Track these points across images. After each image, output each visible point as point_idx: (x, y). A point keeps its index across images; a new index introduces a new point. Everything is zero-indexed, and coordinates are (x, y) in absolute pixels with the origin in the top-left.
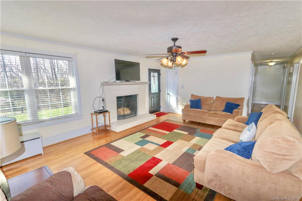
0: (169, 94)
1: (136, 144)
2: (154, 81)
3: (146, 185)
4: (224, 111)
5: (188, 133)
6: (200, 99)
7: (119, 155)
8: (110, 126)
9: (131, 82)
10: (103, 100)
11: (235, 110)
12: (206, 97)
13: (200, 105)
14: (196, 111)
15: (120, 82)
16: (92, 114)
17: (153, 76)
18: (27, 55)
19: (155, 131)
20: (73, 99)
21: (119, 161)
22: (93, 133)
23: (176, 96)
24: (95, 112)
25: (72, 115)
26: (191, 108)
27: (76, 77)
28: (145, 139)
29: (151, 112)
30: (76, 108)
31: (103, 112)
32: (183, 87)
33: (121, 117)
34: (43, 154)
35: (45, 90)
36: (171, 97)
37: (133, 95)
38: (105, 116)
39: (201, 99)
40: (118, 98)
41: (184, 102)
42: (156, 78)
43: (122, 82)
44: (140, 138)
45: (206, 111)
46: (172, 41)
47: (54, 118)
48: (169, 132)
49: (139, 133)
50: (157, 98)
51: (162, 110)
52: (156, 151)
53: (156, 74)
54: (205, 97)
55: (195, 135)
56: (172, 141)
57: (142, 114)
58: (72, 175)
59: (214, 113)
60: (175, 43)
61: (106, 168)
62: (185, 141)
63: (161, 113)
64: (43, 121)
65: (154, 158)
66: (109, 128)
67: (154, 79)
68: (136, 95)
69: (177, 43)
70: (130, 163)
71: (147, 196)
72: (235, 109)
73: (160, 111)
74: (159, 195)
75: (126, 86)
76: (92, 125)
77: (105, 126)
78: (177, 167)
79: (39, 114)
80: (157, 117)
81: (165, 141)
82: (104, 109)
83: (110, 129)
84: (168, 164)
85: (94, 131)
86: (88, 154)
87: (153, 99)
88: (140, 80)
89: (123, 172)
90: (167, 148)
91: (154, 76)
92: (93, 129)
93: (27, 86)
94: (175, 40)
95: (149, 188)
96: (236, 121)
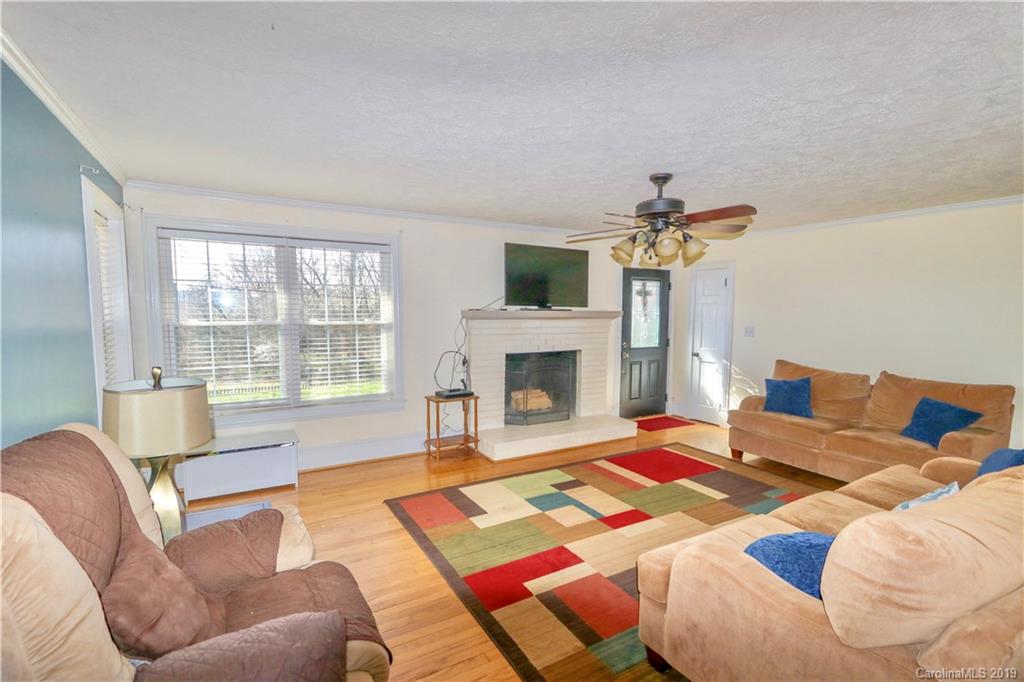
0: (697, 355)
1: (528, 500)
2: (645, 310)
3: (498, 614)
4: (907, 432)
5: (726, 496)
6: (807, 381)
7: (467, 522)
8: (476, 441)
9: (556, 311)
10: (465, 362)
11: (953, 433)
12: (838, 375)
13: (808, 403)
14: (783, 421)
15: (522, 310)
16: (429, 399)
17: (639, 293)
18: (291, 243)
19: (611, 474)
20: (386, 355)
21: (457, 538)
22: (429, 453)
23: (724, 361)
24: (438, 394)
25: (377, 395)
26: (767, 409)
27: (395, 297)
28: (564, 492)
29: (628, 413)
30: (389, 379)
31: (463, 395)
32: (750, 332)
33: (517, 417)
34: (297, 486)
35: (322, 327)
36: (702, 365)
37: (565, 352)
38: (466, 409)
39: (812, 381)
40: (511, 359)
41: (751, 387)
42: (654, 300)
43: (526, 309)
44: (552, 486)
45: (827, 426)
46: (651, 184)
47: (338, 398)
48: (656, 483)
49: (557, 471)
50: (654, 366)
51: (671, 410)
52: (579, 531)
53: (653, 287)
54: (832, 373)
55: (749, 508)
56: (648, 513)
57: (590, 414)
58: (284, 522)
59: (855, 438)
60: (660, 191)
61: (419, 549)
62: (697, 521)
63: (667, 418)
64: (310, 405)
65: (562, 550)
66: (472, 445)
67: (645, 304)
68: (574, 353)
69: (670, 191)
70: (485, 549)
71: (487, 641)
72: (954, 429)
73: (664, 412)
74: (519, 649)
75: (538, 323)
76: (426, 431)
77: (467, 438)
78: (619, 589)
79: (302, 391)
80: (642, 431)
81: (626, 507)
82: (466, 387)
83: (476, 447)
84: (596, 574)
85: (433, 448)
86: (395, 505)
87: (636, 368)
88: (586, 306)
89: (454, 567)
90: (618, 530)
91: (644, 294)
92: (429, 442)
93: (284, 317)
94: (661, 180)
95: (502, 624)
96: (925, 476)
